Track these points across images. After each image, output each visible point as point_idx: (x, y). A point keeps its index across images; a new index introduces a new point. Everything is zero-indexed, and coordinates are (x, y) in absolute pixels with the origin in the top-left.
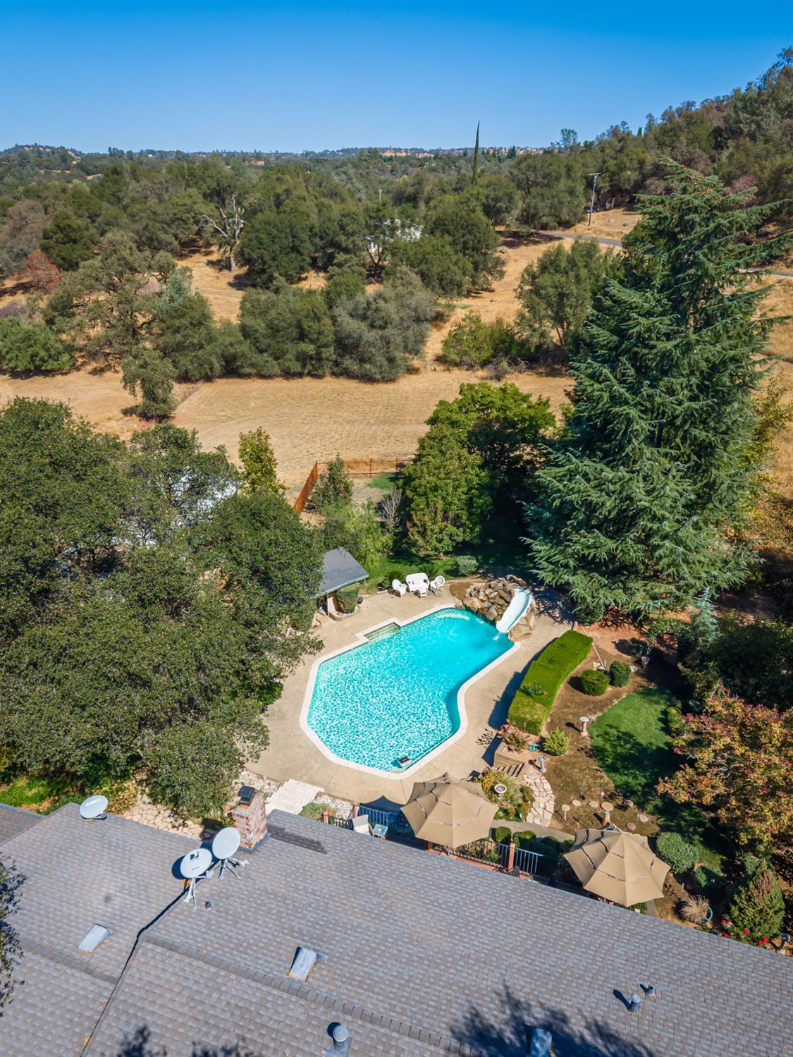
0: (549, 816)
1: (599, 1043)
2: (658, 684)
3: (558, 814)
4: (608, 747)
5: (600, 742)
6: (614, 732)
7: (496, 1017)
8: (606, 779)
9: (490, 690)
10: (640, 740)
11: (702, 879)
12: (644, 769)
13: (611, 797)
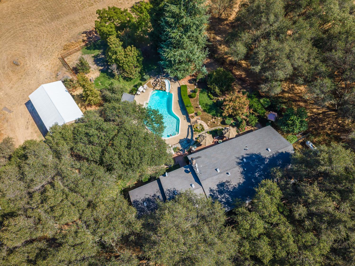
0: (207, 127)
1: (247, 156)
2: (202, 88)
3: (208, 126)
4: (206, 109)
5: (204, 108)
6: (204, 105)
7: (238, 161)
8: (210, 115)
9: (177, 108)
10: (209, 104)
11: (234, 124)
12: (213, 110)
13: (212, 118)
